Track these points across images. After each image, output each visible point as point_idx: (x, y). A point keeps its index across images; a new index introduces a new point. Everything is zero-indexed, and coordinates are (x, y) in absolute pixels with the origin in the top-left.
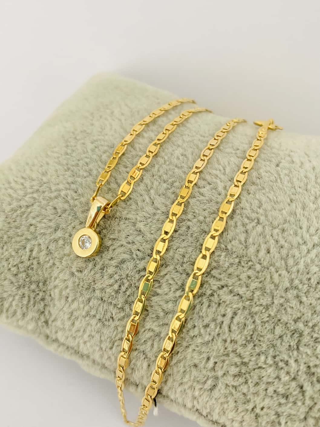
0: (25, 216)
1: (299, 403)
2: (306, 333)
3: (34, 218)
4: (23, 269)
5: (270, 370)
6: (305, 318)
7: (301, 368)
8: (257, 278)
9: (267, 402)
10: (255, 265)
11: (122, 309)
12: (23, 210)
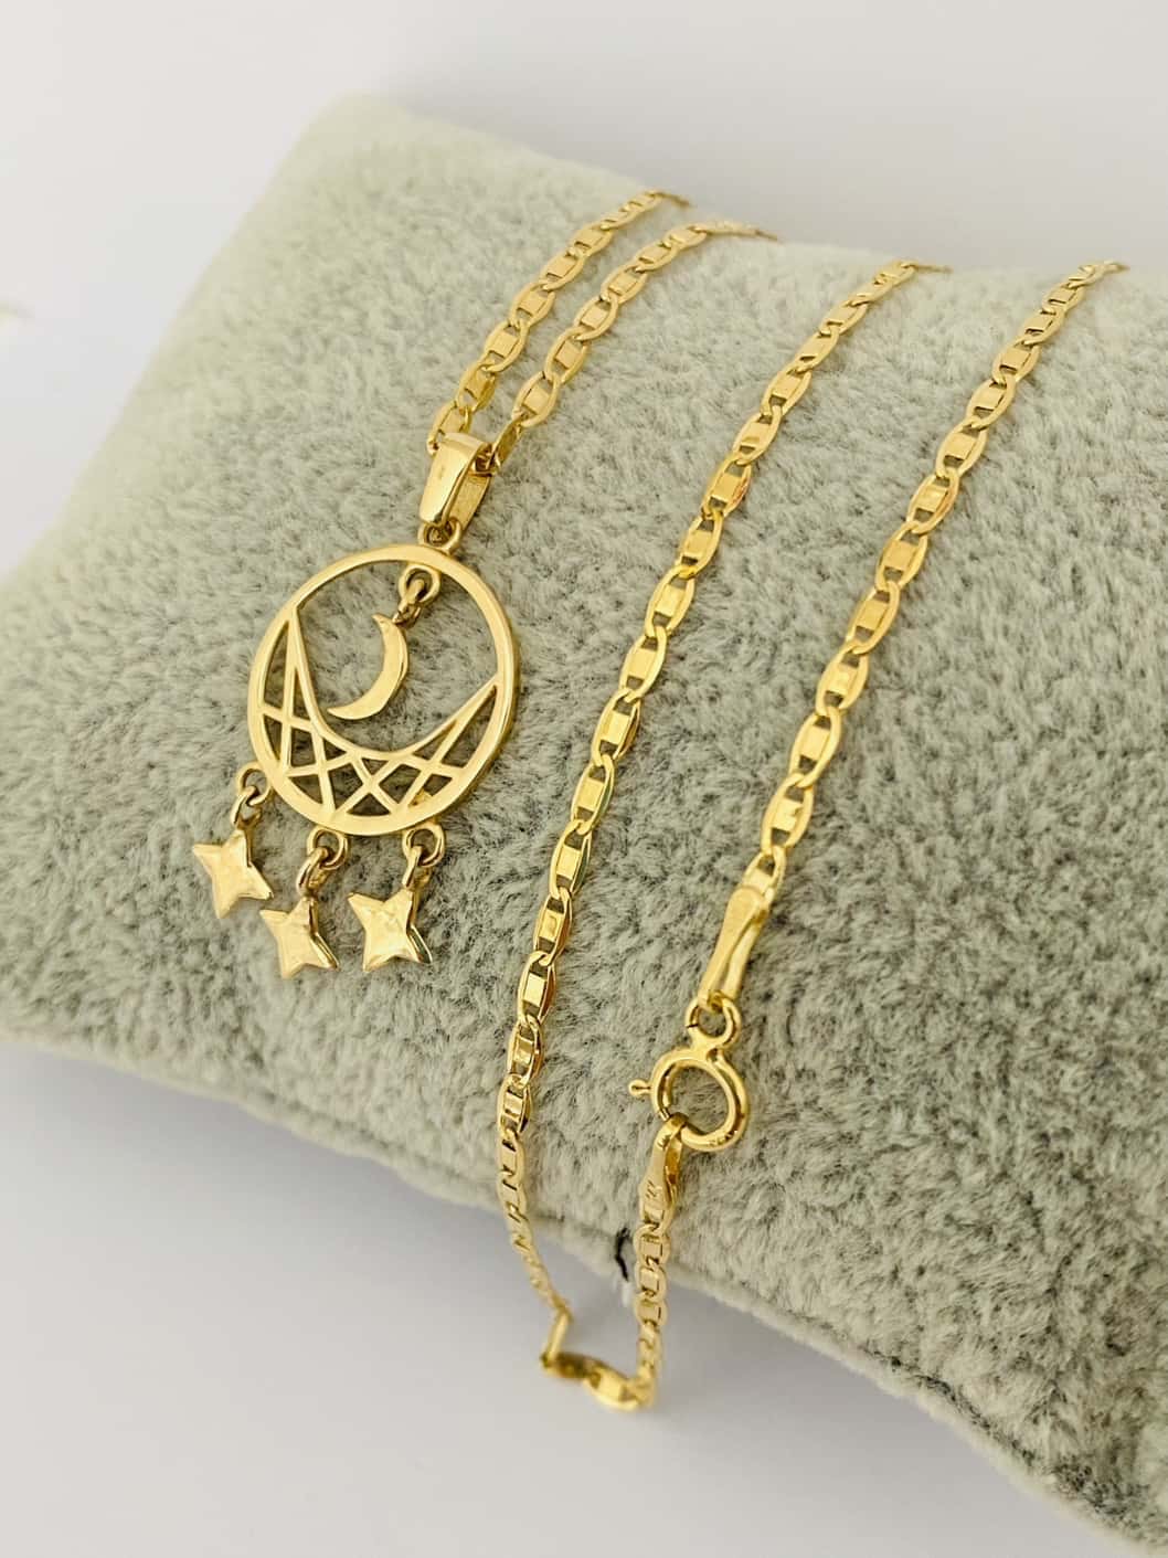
0: (127, 739)
1: (1027, 1249)
2: (1024, 1031)
3: (156, 743)
4: (149, 909)
5: (924, 1154)
6: (1018, 982)
7: (1020, 1140)
8: (859, 867)
9: (929, 1252)
10: (849, 826)
11: (466, 1002)
12: (118, 719)
